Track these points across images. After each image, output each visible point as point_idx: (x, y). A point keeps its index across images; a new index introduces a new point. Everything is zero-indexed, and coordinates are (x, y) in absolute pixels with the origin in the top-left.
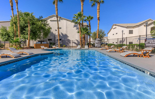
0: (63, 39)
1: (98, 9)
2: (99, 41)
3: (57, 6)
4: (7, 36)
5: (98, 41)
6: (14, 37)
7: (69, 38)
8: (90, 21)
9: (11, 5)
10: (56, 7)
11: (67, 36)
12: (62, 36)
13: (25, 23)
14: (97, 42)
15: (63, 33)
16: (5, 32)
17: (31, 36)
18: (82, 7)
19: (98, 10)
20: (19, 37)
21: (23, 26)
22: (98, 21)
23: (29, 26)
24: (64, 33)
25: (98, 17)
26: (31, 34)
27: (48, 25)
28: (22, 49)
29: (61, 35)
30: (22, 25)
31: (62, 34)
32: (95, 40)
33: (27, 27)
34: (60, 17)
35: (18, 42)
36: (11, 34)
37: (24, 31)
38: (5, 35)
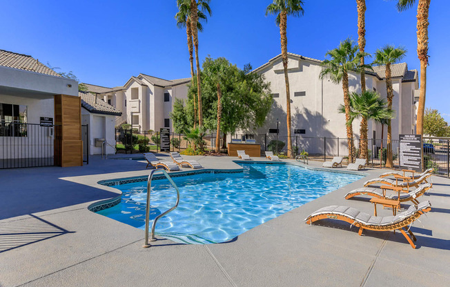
0: (311, 129)
1: (419, 19)
2: (414, 147)
3: (284, 29)
4: (182, 122)
5: (412, 144)
6: (193, 124)
7: (328, 127)
8: (391, 67)
9: (189, 49)
10: (281, 33)
11: (324, 119)
12: (307, 118)
13: (212, 89)
14: (408, 149)
15: (309, 108)
16: (180, 113)
17: (223, 123)
18: (359, 19)
19: (418, 21)
20: (200, 125)
21: (209, 97)
22: (422, 63)
23: (219, 97)
24: (314, 110)
25: (420, 47)
26: (222, 116)
27: (266, 86)
28: (204, 155)
29: (305, 116)
30: (207, 96)
31: (307, 112)
32: (400, 139)
33: (215, 99)
34: (301, 58)
35: (196, 137)
36: (189, 118)
37: (210, 111)
38: (180, 121)
